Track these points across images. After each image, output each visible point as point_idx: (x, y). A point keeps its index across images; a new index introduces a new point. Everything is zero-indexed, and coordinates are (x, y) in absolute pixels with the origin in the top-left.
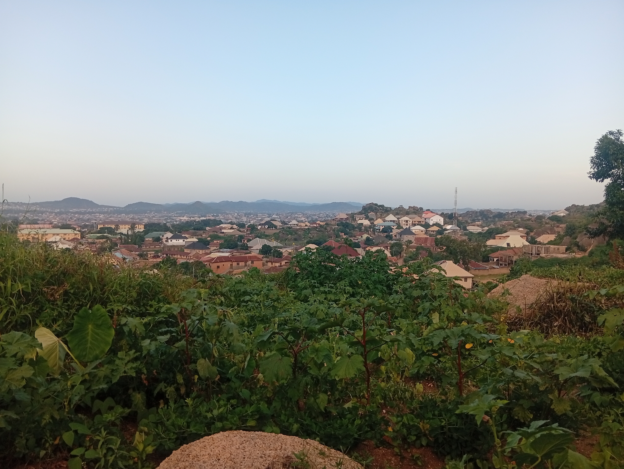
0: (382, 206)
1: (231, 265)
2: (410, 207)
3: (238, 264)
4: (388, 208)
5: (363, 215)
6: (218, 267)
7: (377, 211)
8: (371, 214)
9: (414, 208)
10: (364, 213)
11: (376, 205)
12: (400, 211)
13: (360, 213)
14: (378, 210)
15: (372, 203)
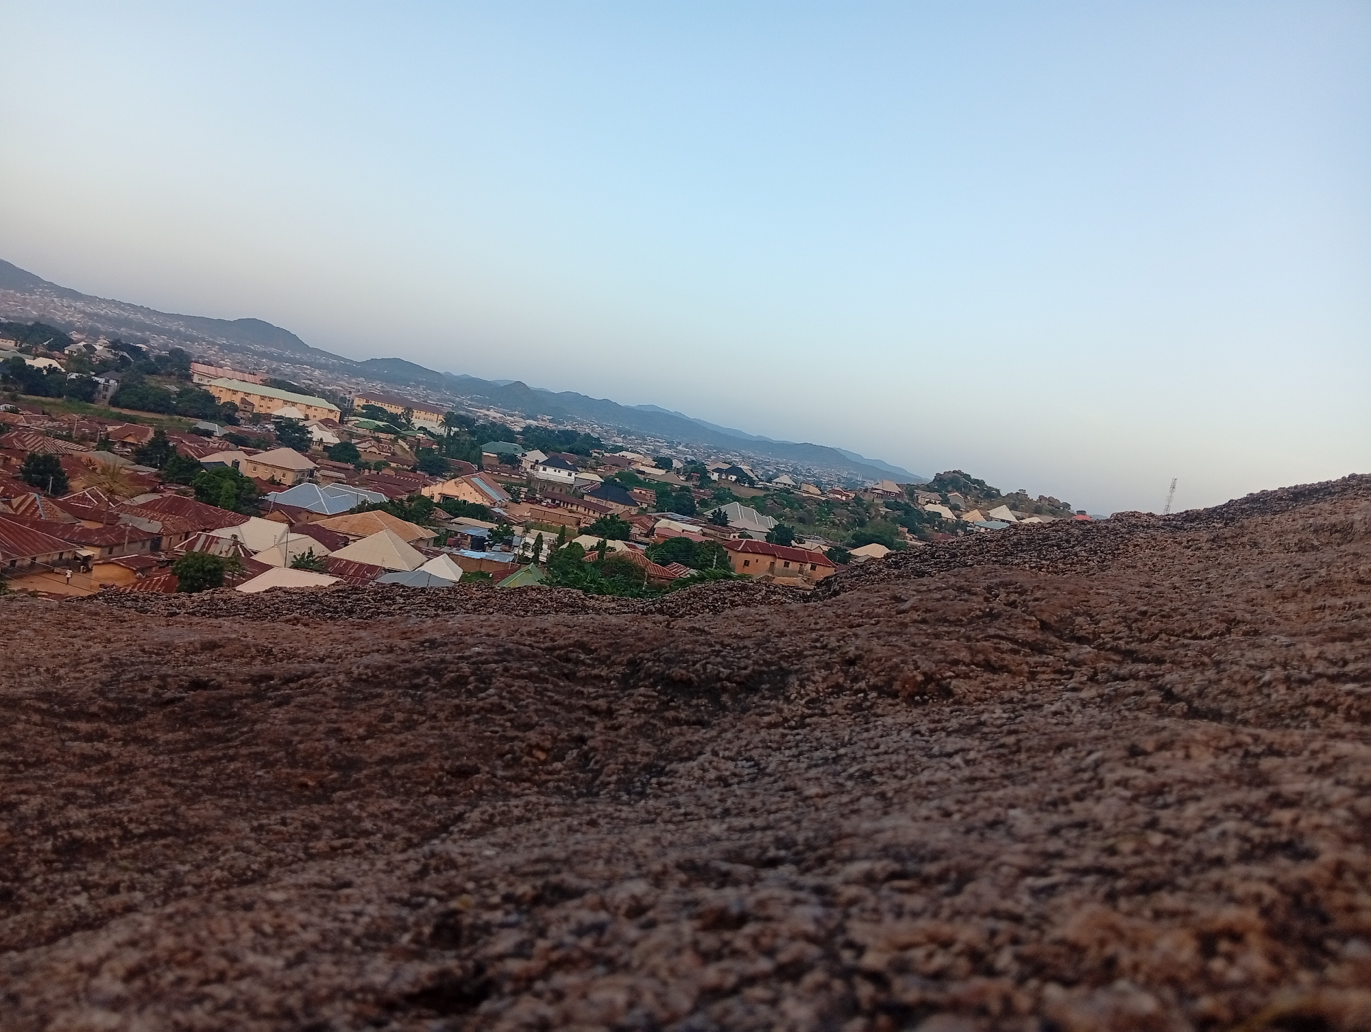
0: (980, 483)
1: (772, 564)
2: (1041, 498)
3: (787, 565)
4: (993, 489)
5: (936, 495)
6: (747, 563)
7: (967, 491)
8: (955, 496)
9: (1051, 501)
10: (935, 491)
11: (967, 477)
12: (1021, 501)
13: (929, 488)
14: (970, 490)
15: (959, 472)
